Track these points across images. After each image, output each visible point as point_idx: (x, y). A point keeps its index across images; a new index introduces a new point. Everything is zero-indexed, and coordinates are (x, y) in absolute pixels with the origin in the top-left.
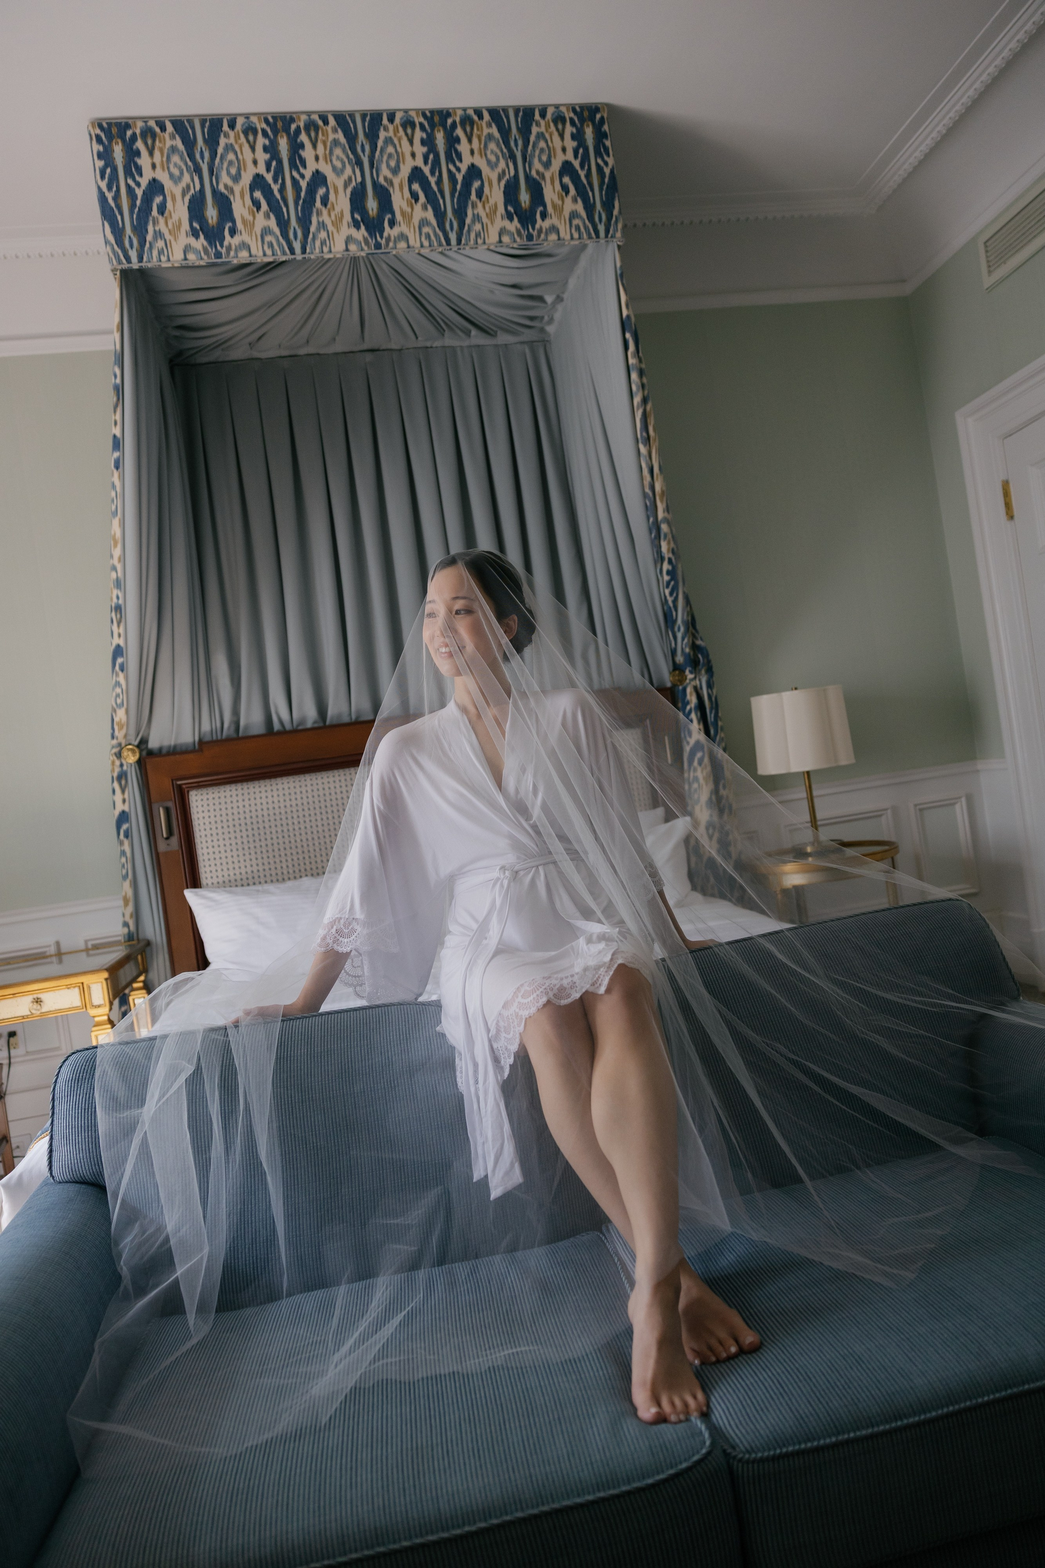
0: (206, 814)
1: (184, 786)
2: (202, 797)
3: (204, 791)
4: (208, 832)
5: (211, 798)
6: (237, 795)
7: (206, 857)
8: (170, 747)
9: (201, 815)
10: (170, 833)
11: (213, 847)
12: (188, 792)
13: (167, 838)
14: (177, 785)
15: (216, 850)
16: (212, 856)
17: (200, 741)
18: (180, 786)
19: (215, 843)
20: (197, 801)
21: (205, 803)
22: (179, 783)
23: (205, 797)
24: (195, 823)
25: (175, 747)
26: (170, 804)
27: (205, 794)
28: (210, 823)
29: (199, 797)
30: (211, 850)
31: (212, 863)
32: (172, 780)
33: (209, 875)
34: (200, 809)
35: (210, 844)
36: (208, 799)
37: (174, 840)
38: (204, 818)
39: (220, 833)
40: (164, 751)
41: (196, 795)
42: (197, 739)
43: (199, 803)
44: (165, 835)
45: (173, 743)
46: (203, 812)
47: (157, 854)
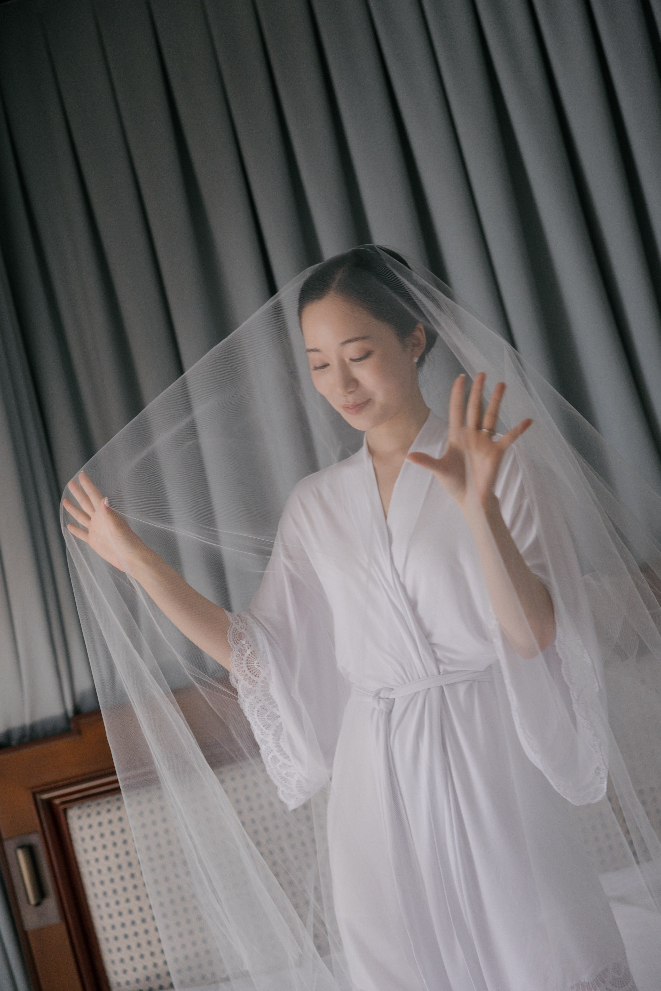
0: (100, 853)
1: (57, 802)
2: (89, 821)
3: (91, 808)
4: (108, 887)
5: (105, 822)
6: (152, 812)
7: (110, 934)
8: (23, 728)
9: (91, 855)
10: (41, 894)
11: (120, 914)
12: (65, 811)
13: (38, 904)
14: (43, 801)
15: (127, 919)
16: (120, 932)
17: (77, 711)
18: (49, 803)
19: (123, 907)
20: (81, 828)
21: (96, 831)
22: (46, 796)
23: (95, 820)
24: (84, 870)
25: (33, 727)
26: (36, 839)
27: (94, 814)
28: (109, 869)
29: (85, 822)
30: (117, 920)
31: (123, 943)
32: (34, 795)
33: (119, 967)
34: (89, 844)
35: (114, 909)
36: (100, 824)
37: (51, 903)
38: (97, 860)
39: (130, 888)
40: (16, 737)
41: (79, 817)
42: (70, 707)
43: (86, 833)
44: (33, 901)
45: (27, 721)
46: (95, 849)
47: (25, 933)
